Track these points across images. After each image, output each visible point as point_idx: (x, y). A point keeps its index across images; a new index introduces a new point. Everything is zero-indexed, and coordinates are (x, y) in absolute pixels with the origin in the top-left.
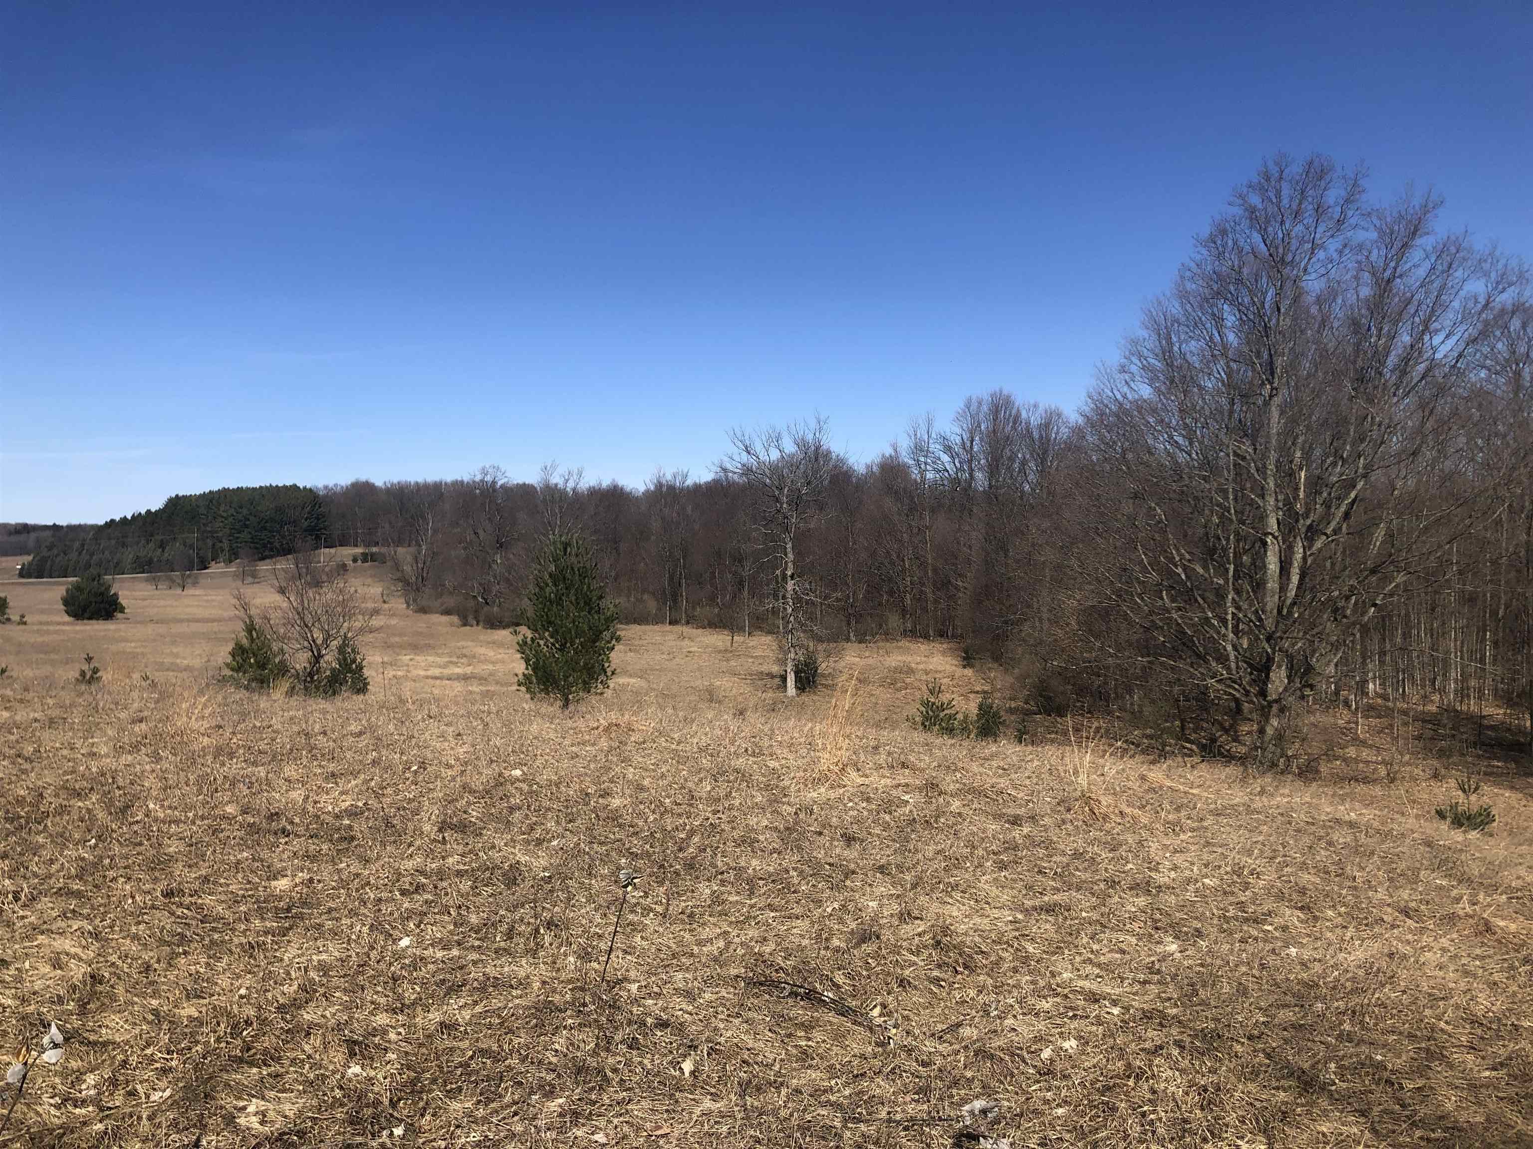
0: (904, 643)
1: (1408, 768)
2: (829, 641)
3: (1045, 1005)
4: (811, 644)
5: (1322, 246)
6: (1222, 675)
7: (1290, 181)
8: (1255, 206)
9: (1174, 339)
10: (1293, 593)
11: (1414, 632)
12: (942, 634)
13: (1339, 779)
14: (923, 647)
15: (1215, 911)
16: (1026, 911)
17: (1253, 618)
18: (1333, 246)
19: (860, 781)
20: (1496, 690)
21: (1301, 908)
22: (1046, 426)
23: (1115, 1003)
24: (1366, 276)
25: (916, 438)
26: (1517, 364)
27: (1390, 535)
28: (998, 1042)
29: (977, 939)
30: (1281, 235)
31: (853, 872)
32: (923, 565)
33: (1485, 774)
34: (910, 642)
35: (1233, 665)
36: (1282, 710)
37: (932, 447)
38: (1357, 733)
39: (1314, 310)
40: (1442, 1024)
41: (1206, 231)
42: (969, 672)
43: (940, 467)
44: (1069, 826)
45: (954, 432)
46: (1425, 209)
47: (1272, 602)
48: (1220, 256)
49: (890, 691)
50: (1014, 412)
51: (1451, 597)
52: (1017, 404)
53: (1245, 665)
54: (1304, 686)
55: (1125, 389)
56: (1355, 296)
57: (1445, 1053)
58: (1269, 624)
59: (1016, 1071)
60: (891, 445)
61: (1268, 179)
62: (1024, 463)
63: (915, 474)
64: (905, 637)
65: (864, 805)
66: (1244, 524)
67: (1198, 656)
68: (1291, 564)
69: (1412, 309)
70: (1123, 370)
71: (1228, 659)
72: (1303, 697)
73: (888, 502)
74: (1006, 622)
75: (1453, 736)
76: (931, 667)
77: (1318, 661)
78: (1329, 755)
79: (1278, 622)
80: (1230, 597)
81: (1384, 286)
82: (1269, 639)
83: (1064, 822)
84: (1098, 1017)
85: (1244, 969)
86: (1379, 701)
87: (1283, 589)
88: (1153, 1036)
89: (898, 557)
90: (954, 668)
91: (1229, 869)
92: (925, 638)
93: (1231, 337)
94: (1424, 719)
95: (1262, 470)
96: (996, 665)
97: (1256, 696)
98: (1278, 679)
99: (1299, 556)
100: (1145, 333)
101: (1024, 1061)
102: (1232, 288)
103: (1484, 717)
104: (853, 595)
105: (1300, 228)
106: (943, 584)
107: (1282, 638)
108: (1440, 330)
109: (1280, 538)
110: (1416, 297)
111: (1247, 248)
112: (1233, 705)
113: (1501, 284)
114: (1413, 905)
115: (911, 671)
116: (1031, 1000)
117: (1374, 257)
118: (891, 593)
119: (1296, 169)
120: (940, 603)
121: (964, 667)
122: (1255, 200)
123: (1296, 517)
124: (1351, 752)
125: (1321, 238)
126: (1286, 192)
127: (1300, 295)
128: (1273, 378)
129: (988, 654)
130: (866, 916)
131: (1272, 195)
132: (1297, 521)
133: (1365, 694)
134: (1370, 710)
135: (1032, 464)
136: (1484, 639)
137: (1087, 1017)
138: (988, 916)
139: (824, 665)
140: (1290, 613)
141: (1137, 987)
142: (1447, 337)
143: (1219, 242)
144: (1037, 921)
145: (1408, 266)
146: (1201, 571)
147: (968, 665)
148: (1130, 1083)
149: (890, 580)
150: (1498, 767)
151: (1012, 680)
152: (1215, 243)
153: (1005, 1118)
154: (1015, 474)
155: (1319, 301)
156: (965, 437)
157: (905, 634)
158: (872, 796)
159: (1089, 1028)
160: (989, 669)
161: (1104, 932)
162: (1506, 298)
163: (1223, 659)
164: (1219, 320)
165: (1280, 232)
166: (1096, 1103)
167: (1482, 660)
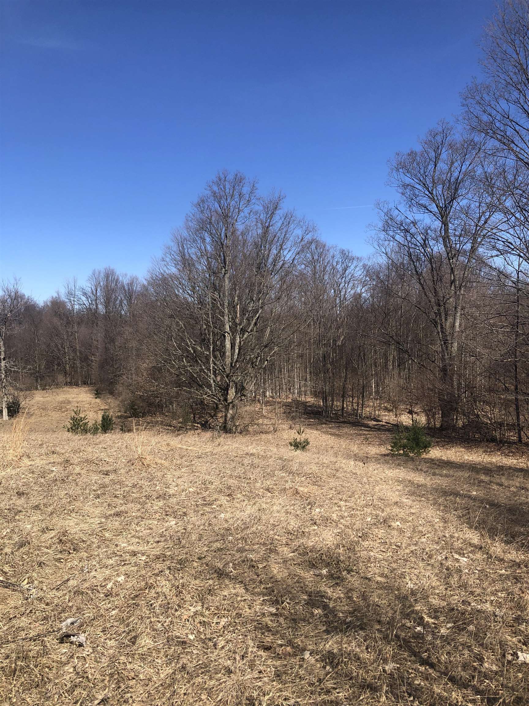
0: (66, 389)
1: (281, 426)
2: (26, 390)
3: (111, 562)
4: (16, 393)
5: (242, 211)
6: (209, 393)
7: (229, 182)
8: (215, 191)
9: (185, 247)
10: (236, 357)
11: (283, 370)
12: (85, 383)
13: (256, 433)
14: (75, 390)
15: (193, 503)
16: (107, 518)
17: (221, 368)
18: (247, 211)
19: (29, 463)
20: (311, 391)
21: (228, 495)
22: (131, 284)
23: (143, 554)
24: (259, 225)
25: (68, 289)
26: (315, 263)
27: (271, 331)
28: (87, 585)
29: (81, 535)
30: (226, 205)
31: (20, 511)
32: (75, 351)
33: (308, 425)
34: (69, 388)
35: (213, 389)
36: (233, 407)
37: (77, 293)
38: (262, 413)
39: (240, 237)
40: (276, 537)
41: (196, 200)
42: (98, 400)
43: (81, 303)
44: (132, 472)
45: (88, 286)
46: (280, 199)
47: (228, 361)
48: (202, 212)
49: (59, 413)
50: (116, 277)
51: (294, 355)
52: (117, 274)
53: (218, 388)
54: (242, 396)
55: (165, 269)
56: (256, 233)
57: (277, 548)
58: (228, 371)
59: (94, 598)
60: (56, 292)
61: (220, 180)
62: (121, 301)
63: (69, 306)
64: (67, 386)
65: (31, 475)
66: (216, 328)
67: (199, 385)
68: (235, 344)
69: (276, 239)
70: (163, 260)
71: (211, 386)
72: (241, 400)
73: (56, 320)
74: (115, 376)
75: (297, 411)
76: (80, 400)
77: (247, 384)
78: (252, 423)
79: (231, 369)
80: (211, 360)
81: (266, 230)
82: (227, 377)
83: (130, 470)
84: (135, 562)
85: (202, 527)
86: (271, 399)
87: (232, 355)
88: (159, 566)
89: (62, 346)
90: (91, 399)
91: (200, 483)
92: (77, 385)
93: (209, 248)
94: (288, 405)
95: (223, 305)
96: (111, 396)
97: (223, 401)
98: (232, 393)
99: (238, 341)
100: (172, 244)
101: (98, 592)
102: (208, 226)
103: (307, 402)
104: (39, 366)
105: (233, 202)
106: (85, 359)
107: (232, 376)
108: (286, 249)
109: (231, 334)
110: (278, 235)
111: (213, 209)
112: (215, 406)
113: (307, 231)
114: (271, 486)
115: (69, 402)
116: (104, 561)
117: (262, 217)
118: (59, 365)
119: (231, 177)
120: (84, 368)
121: (96, 398)
122: (215, 188)
123: (236, 325)
124: (260, 421)
125: (242, 207)
126: (228, 186)
127: (235, 231)
128: (225, 266)
129: (107, 391)
130: (25, 533)
131: (222, 187)
132: (237, 327)
133: (265, 396)
134: (267, 403)
135: (125, 302)
136: (306, 372)
137: (130, 564)
138: (88, 523)
139: (23, 403)
140: (235, 365)
141: (155, 545)
142: (289, 251)
143: (201, 206)
144: (112, 521)
145: (275, 221)
146: (199, 349)
147: (98, 397)
148: (146, 592)
149: (58, 358)
150: (312, 422)
151: (118, 403)
152: (200, 206)
153: (86, 623)
154: (118, 306)
155: (243, 234)
156: (93, 289)
157: (66, 384)
158: (35, 470)
159: (130, 569)
160: (108, 398)
161: (142, 521)
162: (308, 237)
163: (209, 386)
164: (203, 240)
165: (226, 203)
166: (130, 605)
167: (306, 380)
